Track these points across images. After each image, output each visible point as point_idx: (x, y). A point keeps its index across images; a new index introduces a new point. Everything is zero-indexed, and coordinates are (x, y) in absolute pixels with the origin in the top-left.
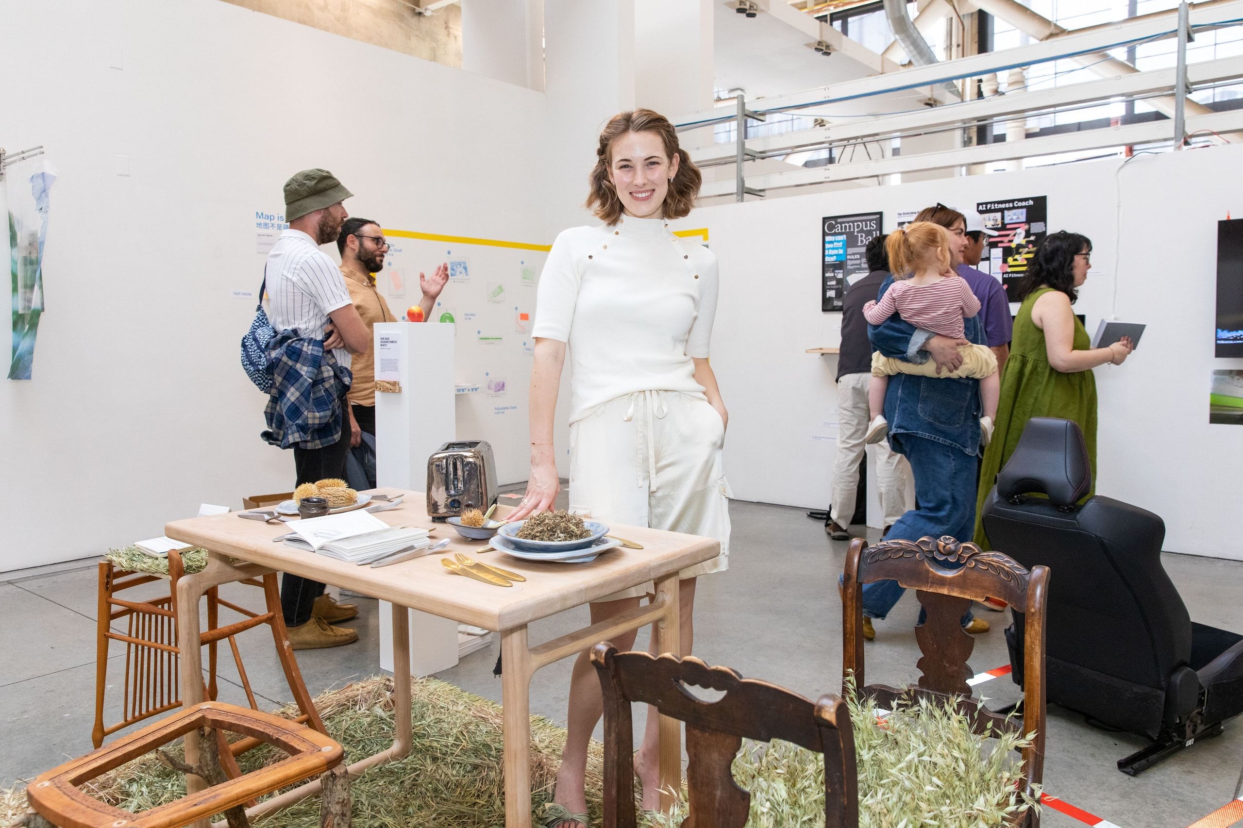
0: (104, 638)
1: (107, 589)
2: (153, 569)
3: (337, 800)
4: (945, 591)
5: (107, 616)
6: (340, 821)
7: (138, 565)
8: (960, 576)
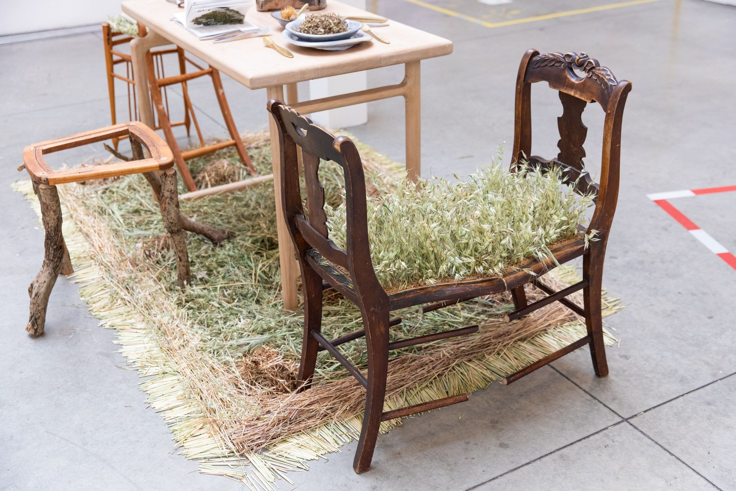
0: (111, 77)
1: (109, 43)
2: (130, 32)
3: (167, 189)
4: (572, 93)
5: (112, 63)
6: (170, 202)
7: (123, 29)
8: (582, 83)
